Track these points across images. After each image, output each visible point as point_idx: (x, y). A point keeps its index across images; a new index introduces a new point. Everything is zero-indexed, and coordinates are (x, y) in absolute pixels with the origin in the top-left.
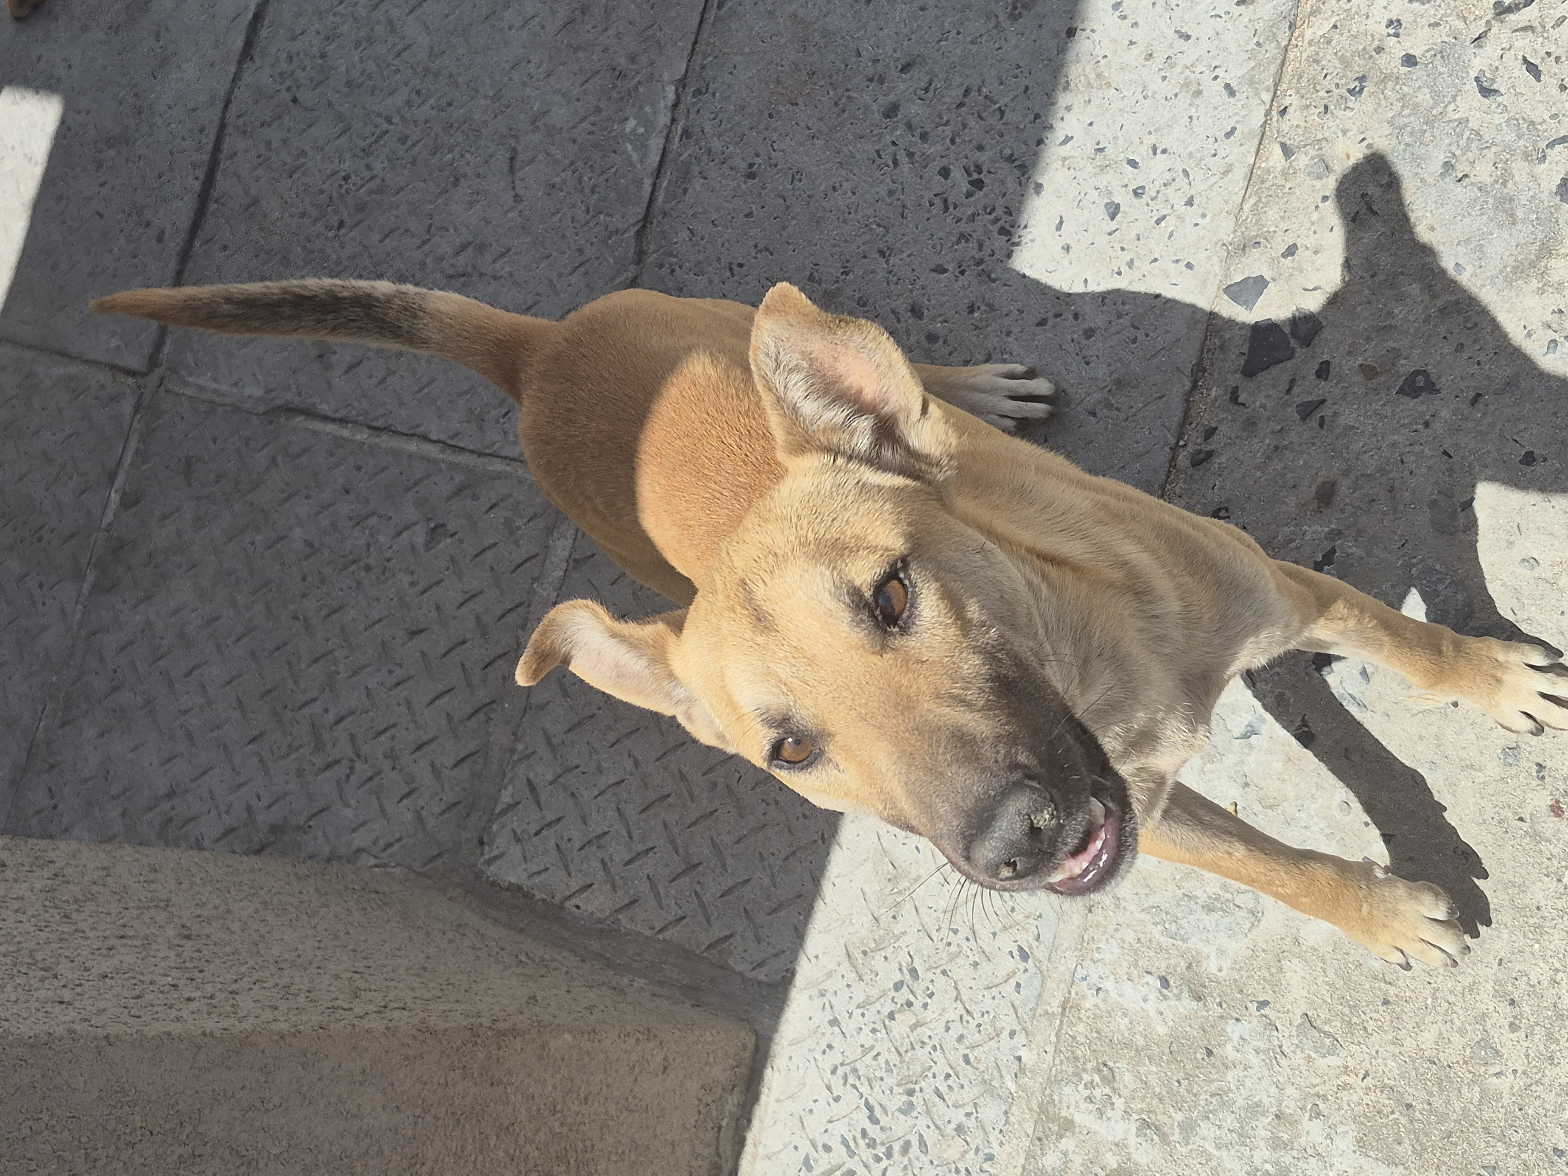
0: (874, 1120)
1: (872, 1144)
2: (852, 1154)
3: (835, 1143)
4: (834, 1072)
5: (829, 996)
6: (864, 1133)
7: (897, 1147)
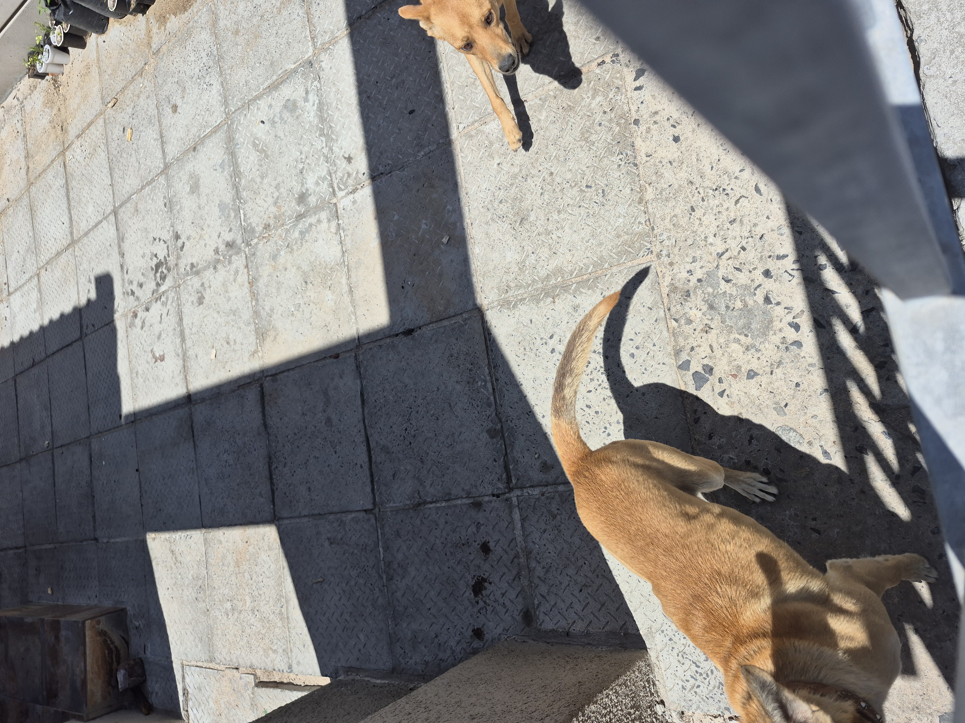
0: (698, 667)
1: (701, 674)
2: (696, 680)
3: (689, 678)
4: (678, 655)
5: (665, 632)
6: (697, 672)
7: (709, 673)
